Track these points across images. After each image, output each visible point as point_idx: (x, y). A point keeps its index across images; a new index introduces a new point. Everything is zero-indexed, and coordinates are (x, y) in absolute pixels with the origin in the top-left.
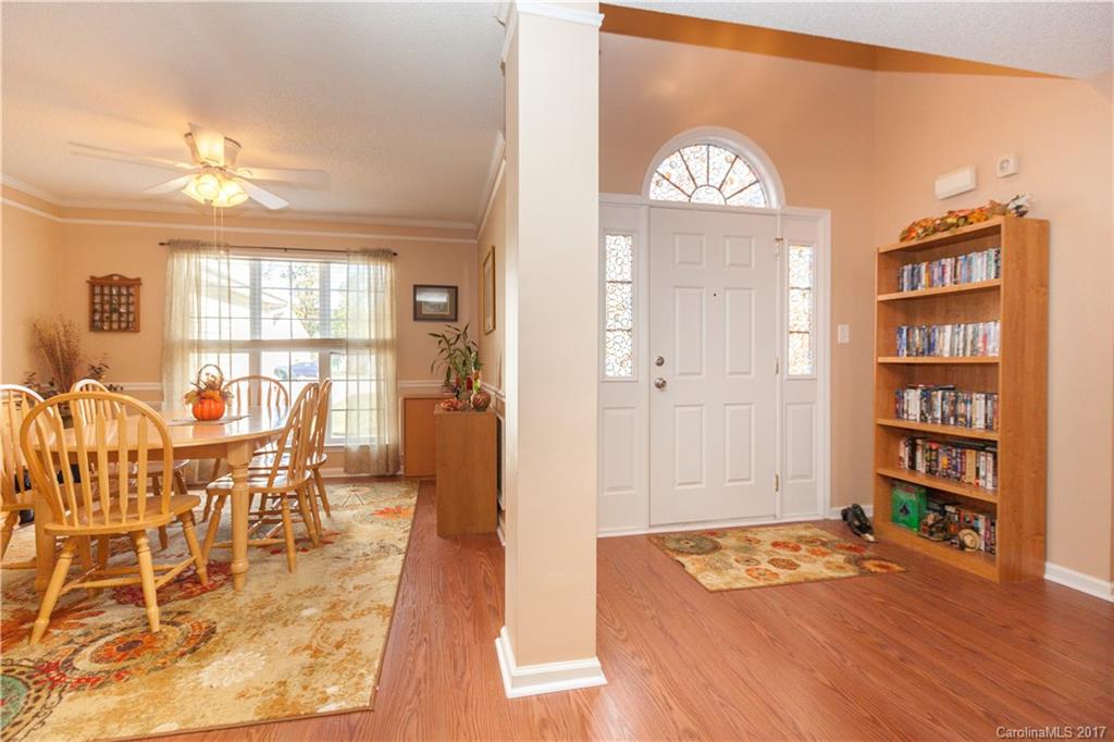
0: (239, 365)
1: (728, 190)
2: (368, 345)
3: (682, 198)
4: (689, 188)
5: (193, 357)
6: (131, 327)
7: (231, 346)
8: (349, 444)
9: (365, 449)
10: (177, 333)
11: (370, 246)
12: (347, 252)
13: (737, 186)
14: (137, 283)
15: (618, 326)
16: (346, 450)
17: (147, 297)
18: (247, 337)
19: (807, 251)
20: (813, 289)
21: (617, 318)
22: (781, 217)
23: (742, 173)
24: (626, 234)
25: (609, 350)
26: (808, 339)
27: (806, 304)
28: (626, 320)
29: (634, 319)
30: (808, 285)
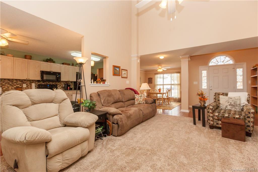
0: (161, 87)
1: (224, 62)
2: (176, 84)
3: (216, 64)
4: (217, 63)
5: (157, 86)
6: (152, 83)
7: (161, 85)
8: (174, 97)
9: (176, 98)
10: (156, 84)
11: (177, 72)
12: (174, 73)
13: (226, 61)
14: (152, 78)
15: (204, 82)
16: (174, 98)
17: (153, 79)
18: (162, 84)
19: (241, 69)
20: (243, 75)
21: (204, 81)
22: (235, 65)
23: (228, 59)
24: (205, 70)
25: (203, 85)
26: (242, 83)
27: (242, 77)
28: (206, 81)
29: (207, 81)
30: (242, 74)
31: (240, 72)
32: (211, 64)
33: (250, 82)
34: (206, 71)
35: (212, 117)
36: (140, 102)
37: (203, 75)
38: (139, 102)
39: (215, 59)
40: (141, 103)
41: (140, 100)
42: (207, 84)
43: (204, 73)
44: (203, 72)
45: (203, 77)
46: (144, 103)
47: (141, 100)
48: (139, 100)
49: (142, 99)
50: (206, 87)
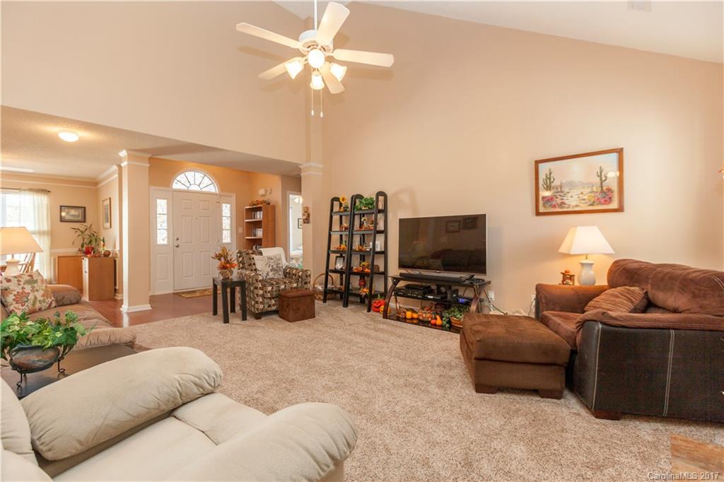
1: (201, 186)
2: (35, 233)
3: (186, 188)
4: (188, 185)
12: (20, 190)
13: (205, 185)
15: (162, 228)
19: (228, 205)
20: (231, 217)
21: (161, 226)
22: (220, 195)
23: (207, 181)
24: (164, 199)
25: (158, 236)
26: (229, 232)
27: (229, 221)
28: (165, 226)
29: (168, 226)
30: (229, 215)
31: (226, 210)
32: (176, 186)
33: (241, 230)
34: (166, 201)
35: (263, 296)
36: (38, 305)
37: (159, 210)
38: (30, 304)
39: (183, 175)
40: (40, 309)
41: (36, 298)
42: (168, 234)
43: (162, 205)
44: (159, 201)
45: (158, 216)
46: (54, 305)
47: (39, 295)
48: (31, 297)
49: (41, 292)
50: (166, 240)
